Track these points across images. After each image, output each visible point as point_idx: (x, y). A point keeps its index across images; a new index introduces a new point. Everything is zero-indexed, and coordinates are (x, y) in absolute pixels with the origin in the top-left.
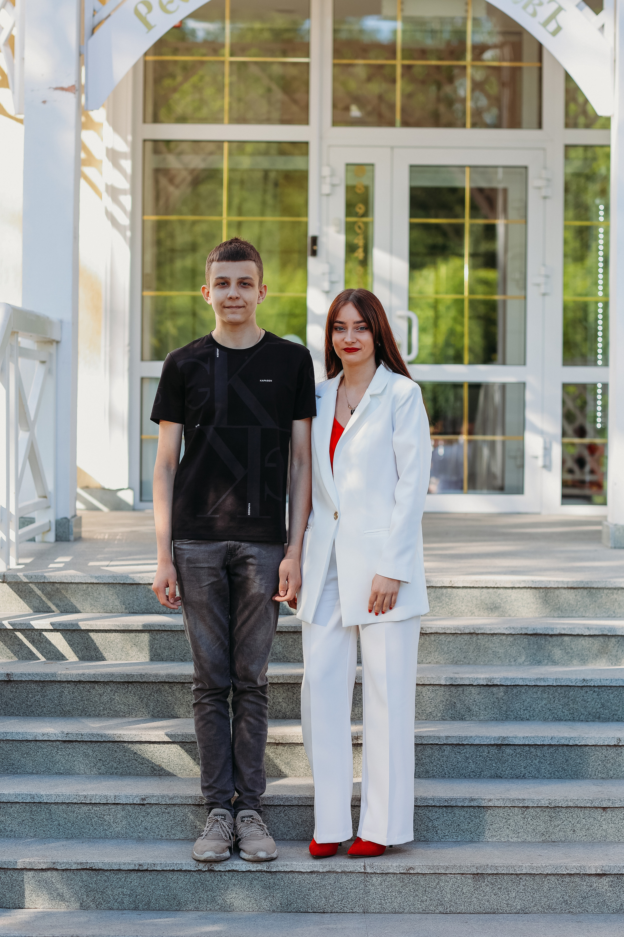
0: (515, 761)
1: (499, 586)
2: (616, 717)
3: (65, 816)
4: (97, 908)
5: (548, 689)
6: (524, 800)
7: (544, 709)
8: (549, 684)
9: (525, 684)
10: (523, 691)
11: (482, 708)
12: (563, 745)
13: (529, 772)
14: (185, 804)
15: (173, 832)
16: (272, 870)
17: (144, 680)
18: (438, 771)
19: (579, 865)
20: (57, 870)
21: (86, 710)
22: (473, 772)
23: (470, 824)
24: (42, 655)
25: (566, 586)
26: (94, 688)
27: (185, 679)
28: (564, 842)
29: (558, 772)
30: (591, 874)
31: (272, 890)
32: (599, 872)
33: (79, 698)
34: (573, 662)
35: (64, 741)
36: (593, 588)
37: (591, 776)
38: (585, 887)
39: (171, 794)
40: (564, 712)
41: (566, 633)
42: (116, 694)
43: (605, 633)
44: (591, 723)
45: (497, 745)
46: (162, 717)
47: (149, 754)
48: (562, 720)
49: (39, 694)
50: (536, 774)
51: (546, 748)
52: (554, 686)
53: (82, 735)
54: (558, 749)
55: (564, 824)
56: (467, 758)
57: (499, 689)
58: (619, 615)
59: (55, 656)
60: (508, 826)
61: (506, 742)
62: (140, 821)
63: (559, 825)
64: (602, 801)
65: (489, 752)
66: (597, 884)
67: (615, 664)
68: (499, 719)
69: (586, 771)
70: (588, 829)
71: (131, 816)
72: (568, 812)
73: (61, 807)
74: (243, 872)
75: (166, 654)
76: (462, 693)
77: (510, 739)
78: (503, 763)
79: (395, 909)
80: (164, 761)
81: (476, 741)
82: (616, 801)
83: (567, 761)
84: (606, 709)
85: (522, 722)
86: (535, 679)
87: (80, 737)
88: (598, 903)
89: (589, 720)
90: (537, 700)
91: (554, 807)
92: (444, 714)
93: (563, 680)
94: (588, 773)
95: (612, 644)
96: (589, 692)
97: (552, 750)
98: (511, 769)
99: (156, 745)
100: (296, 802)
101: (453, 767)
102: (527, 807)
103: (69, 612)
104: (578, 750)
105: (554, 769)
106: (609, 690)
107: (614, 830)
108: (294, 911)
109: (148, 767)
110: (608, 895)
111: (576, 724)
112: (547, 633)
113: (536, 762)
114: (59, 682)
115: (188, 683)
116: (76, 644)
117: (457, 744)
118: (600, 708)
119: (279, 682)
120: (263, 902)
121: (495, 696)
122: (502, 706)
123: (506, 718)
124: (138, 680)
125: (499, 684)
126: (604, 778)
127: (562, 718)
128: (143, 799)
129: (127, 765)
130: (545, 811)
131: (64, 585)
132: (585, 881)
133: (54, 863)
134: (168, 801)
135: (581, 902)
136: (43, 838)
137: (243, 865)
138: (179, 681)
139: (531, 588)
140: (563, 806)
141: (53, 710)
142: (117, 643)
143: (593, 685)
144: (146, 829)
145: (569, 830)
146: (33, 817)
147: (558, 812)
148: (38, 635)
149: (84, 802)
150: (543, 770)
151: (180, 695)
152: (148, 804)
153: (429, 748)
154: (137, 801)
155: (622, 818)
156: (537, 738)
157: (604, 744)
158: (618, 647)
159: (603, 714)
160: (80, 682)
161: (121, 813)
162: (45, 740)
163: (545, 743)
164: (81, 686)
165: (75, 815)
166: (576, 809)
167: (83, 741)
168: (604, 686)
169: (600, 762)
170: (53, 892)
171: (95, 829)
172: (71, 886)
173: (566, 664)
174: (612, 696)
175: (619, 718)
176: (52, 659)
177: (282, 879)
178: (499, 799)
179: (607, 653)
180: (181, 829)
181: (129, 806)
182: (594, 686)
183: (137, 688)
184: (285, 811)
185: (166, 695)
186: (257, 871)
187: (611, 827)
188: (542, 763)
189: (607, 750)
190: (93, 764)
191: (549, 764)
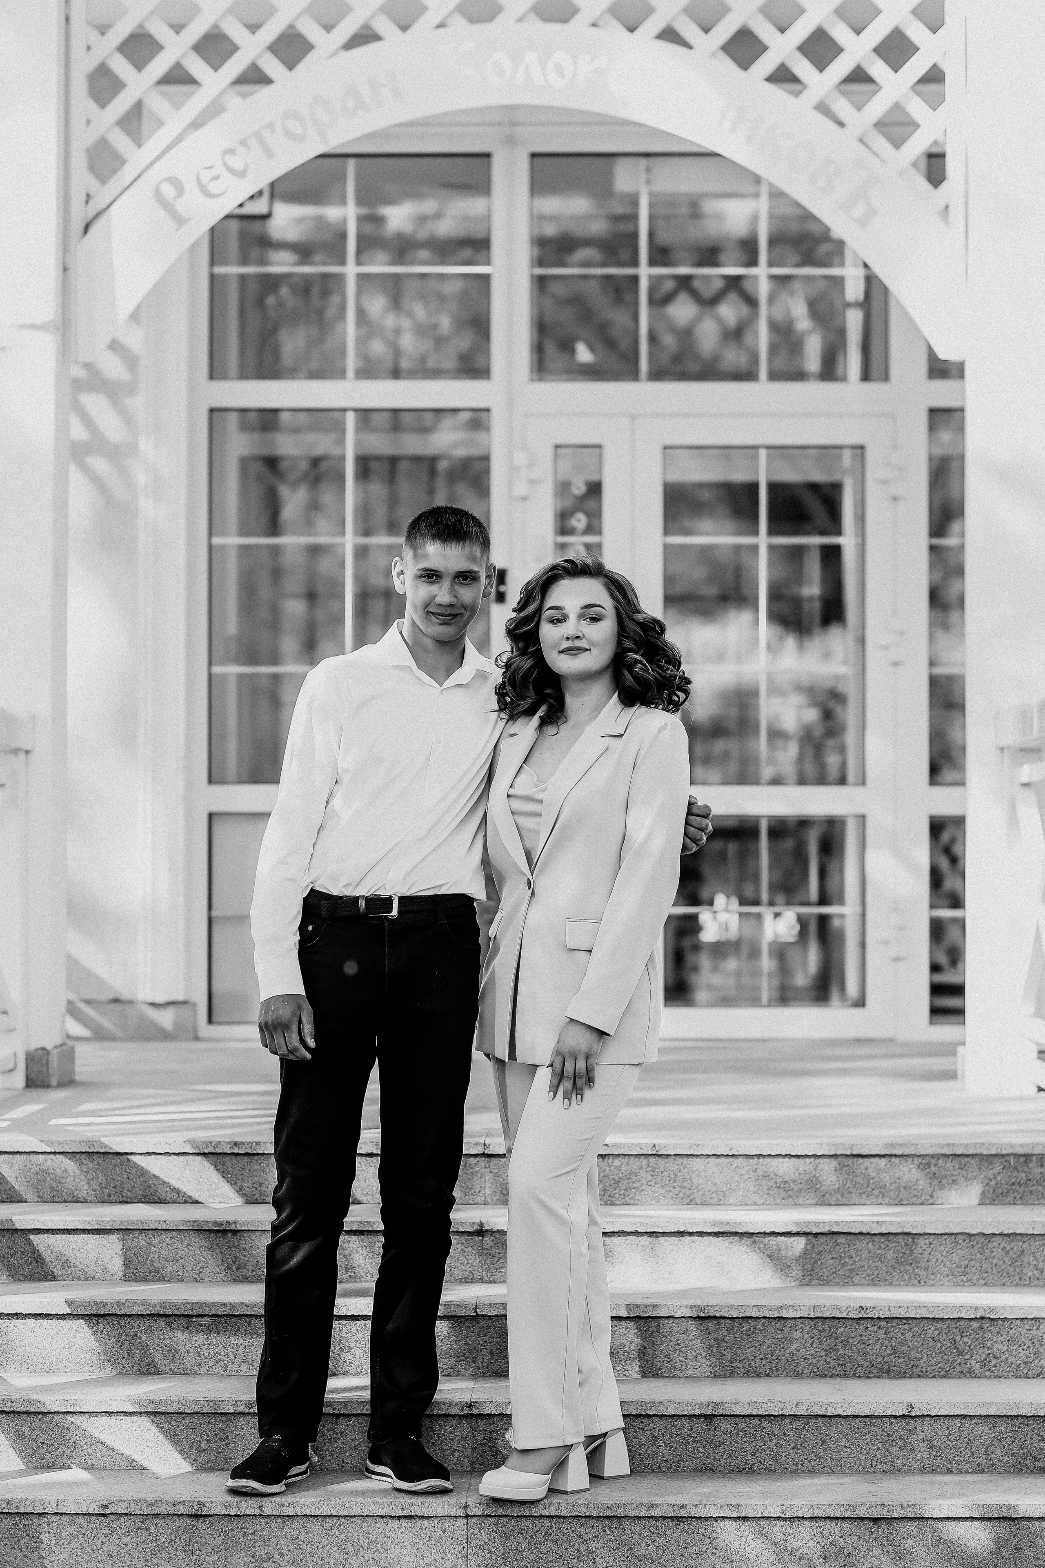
0: (737, 1442)
1: (736, 1153)
2: (917, 1371)
5: (802, 1323)
6: (739, 1505)
7: (795, 1357)
8: (802, 1315)
9: (762, 1315)
10: (759, 1326)
11: (690, 1355)
12: (817, 1416)
13: (760, 1462)
14: (174, 1515)
15: (155, 1561)
17: (123, 1312)
22: (665, 1461)
23: (650, 1548)
25: (849, 1154)
26: (41, 1325)
29: (809, 1462)
33: (17, 1341)
34: (853, 1280)
36: (895, 1155)
37: (864, 1468)
39: (150, 1498)
40: (828, 1363)
41: (841, 1231)
42: (78, 1335)
43: (906, 1230)
44: (873, 1381)
45: (706, 1416)
46: (154, 1374)
48: (826, 1375)
50: (771, 1465)
51: (787, 1421)
52: (811, 1318)
53: (12, 1402)
54: (808, 1423)
55: (809, 1547)
56: (656, 1438)
57: (719, 1324)
60: (714, 1551)
61: (721, 1412)
62: (99, 1543)
63: (800, 1548)
64: (870, 1508)
65: (692, 1429)
67: (925, 1282)
68: (720, 1375)
69: (855, 1459)
70: (849, 1555)
71: (84, 1534)
72: (814, 1526)
75: (169, 1269)
76: (657, 1331)
77: (727, 1405)
78: (716, 1447)
80: (149, 1444)
81: (669, 1409)
82: (894, 1508)
83: (824, 1442)
84: (899, 1357)
85: (758, 1379)
86: (778, 1307)
89: (871, 1375)
90: (783, 1342)
91: (790, 1518)
92: (626, 1367)
93: (825, 1309)
94: (861, 1463)
95: (918, 1249)
96: (870, 1329)
97: (797, 1424)
98: (730, 1456)
99: (135, 1418)
100: (358, 1511)
102: (745, 1518)
103: (14, 1202)
104: (841, 1425)
105: (803, 1457)
106: (905, 1324)
111: (848, 1382)
112: (808, 1231)
113: (772, 1444)
115: (197, 1316)
116: (20, 1252)
117: (637, 1415)
118: (890, 1355)
121: (713, 1336)
122: (724, 1352)
123: (731, 1373)
124: (114, 1311)
125: (718, 1315)
126: (886, 1472)
127: (825, 1372)
128: (105, 1507)
129: (88, 1453)
130: (776, 1525)
131: (7, 1156)
134: (145, 1510)
138: (182, 1312)
139: (790, 1156)
140: (805, 1516)
142: (88, 1251)
143: (876, 1316)
144: (110, 1556)
145: (816, 1557)
147: (798, 1526)
149: (7, 1510)
150: (784, 1459)
151: (185, 1337)
152: (112, 1514)
154: (94, 1509)
155: (905, 1535)
156: (772, 1405)
157: (885, 1414)
158: (930, 1254)
159: (895, 1366)
161: (68, 1530)
163: (787, 1412)
166: (827, 1521)
167: (14, 1412)
168: (896, 1318)
169: (880, 1445)
171: (25, 1556)
173: (841, 1283)
174: (909, 1335)
175: (922, 1372)
178: (697, 1505)
179: (911, 1264)
180: (167, 1556)
181: (80, 1516)
182: (878, 1318)
183: (113, 1324)
184: (340, 1525)
185: (161, 1337)
187: (888, 1552)
188: (781, 1446)
189: (891, 1423)
190: (30, 1451)
191: (793, 1448)
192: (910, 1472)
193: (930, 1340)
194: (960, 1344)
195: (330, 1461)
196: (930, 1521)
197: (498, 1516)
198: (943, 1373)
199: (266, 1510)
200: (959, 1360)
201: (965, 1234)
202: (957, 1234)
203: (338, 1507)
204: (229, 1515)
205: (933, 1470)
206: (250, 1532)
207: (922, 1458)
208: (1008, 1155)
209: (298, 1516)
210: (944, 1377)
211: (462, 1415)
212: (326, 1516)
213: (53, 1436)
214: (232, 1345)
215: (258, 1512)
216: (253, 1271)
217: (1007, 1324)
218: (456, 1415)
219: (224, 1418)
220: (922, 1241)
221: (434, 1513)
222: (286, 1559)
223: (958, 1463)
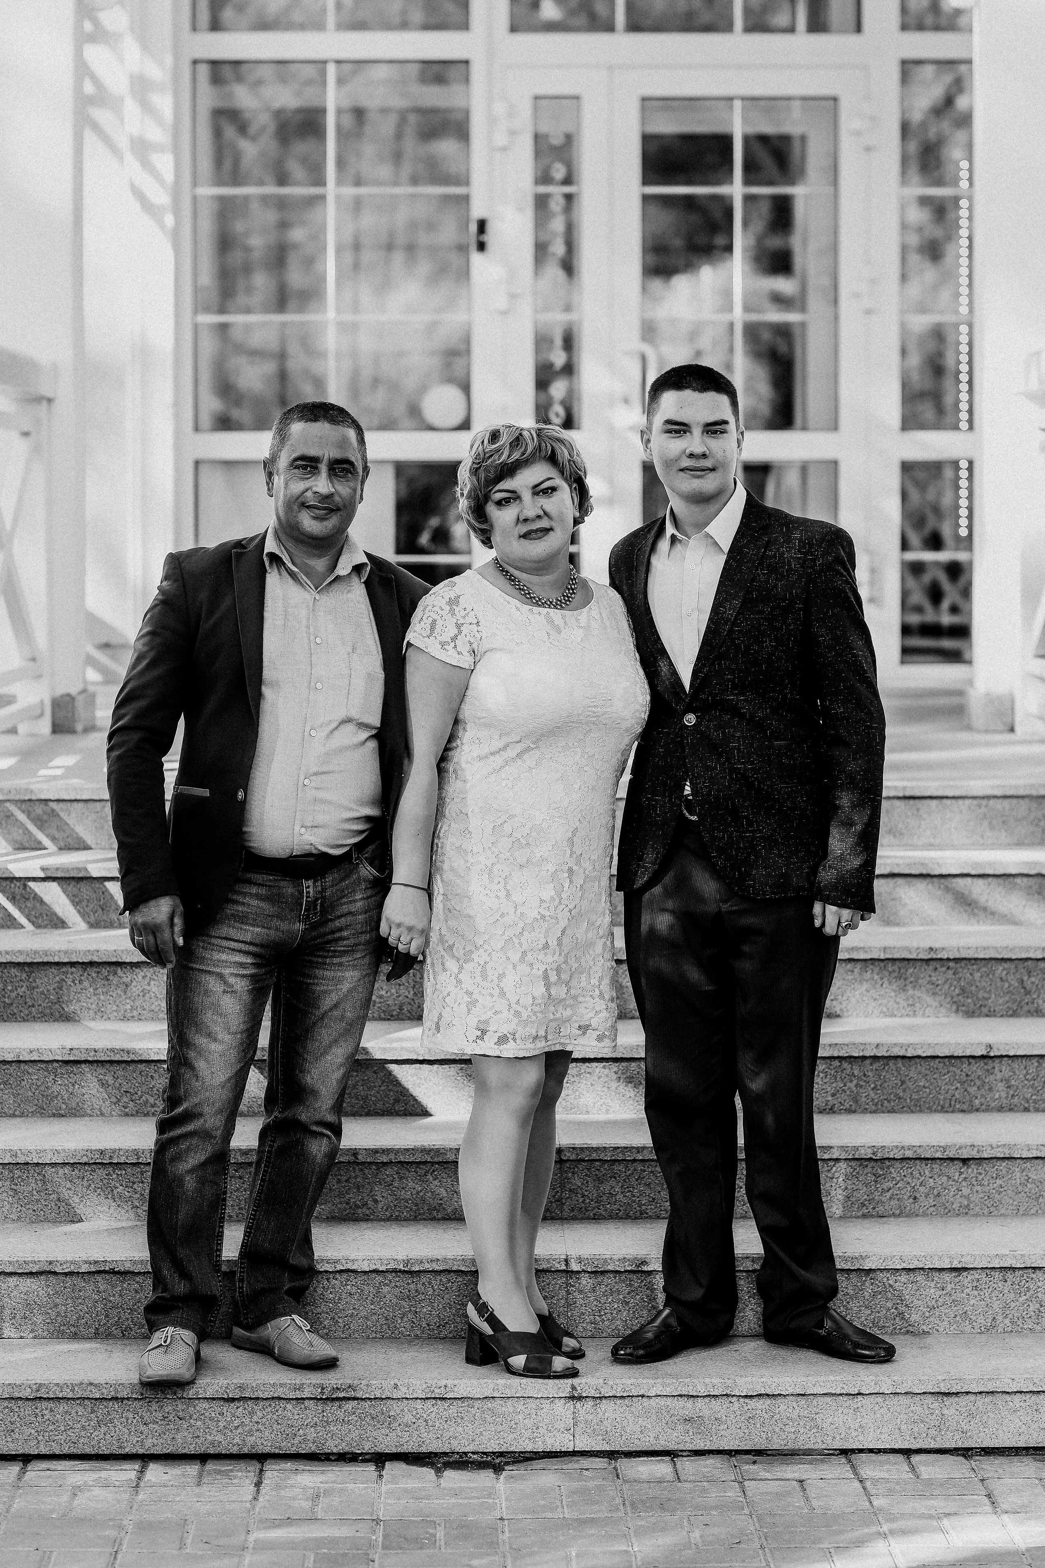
2: (985, 1010)
3: (69, 1185)
4: (124, 1335)
5: (872, 964)
6: (831, 1147)
7: (865, 998)
8: (872, 957)
12: (896, 1058)
13: (841, 1103)
16: (413, 1269)
19: (923, 1254)
20: (55, 1273)
21: (102, 1009)
24: (29, 920)
25: (901, 794)
26: (116, 973)
28: (899, 1216)
29: (889, 1102)
30: (943, 1269)
31: (413, 1303)
32: (956, 1264)
33: (91, 990)
34: (914, 920)
35: (67, 1062)
36: (947, 797)
37: (943, 1107)
38: (932, 1291)
39: (244, 1147)
40: (898, 1003)
41: (902, 871)
42: (152, 982)
43: (965, 871)
44: (944, 1021)
48: (896, 1016)
49: (24, 985)
50: (851, 1105)
51: (868, 1062)
52: (882, 960)
53: (96, 1051)
54: (888, 1064)
55: (899, 1188)
58: (990, 842)
59: (51, 921)
63: (890, 1189)
64: (960, 1148)
66: (953, 1285)
69: (934, 1099)
70: (939, 1195)
72: (904, 1166)
73: (61, 1171)
74: (365, 1272)
79: (619, 1330)
82: (984, 1149)
83: (903, 1082)
84: (967, 997)
87: (92, 1054)
88: (956, 1316)
89: (940, 1015)
90: (854, 984)
91: (881, 1159)
93: (896, 950)
94: (939, 1103)
95: (978, 888)
96: (939, 969)
97: (876, 1065)
103: (72, 849)
104: (921, 1065)
105: (882, 1097)
106: (973, 964)
107: (982, 1195)
108: (451, 1335)
110: (971, 1303)
111: (919, 1022)
113: (852, 1085)
114: (57, 964)
116: (85, 901)
118: (958, 995)
120: (399, 1321)
126: (964, 1111)
127: (896, 1013)
130: (867, 1166)
131: (65, 803)
132: (933, 1280)
133: (51, 1263)
135: (927, 1314)
136: (33, 1222)
137: (365, 1262)
140: (896, 1156)
141: (48, 1011)
143: (945, 957)
145: (906, 1197)
146: (15, 1187)
147: (888, 1167)
148: (22, 887)
149: (100, 1161)
150: (864, 1099)
155: (994, 1175)
157: (964, 1054)
159: (963, 1006)
160: (92, 964)
162: (35, 1061)
163: (867, 1054)
164: (93, 972)
165: (85, 1183)
166: (917, 1162)
167: (97, 1062)
168: (965, 959)
169: (958, 1085)
170: (50, 1311)
171: (118, 1206)
172: (80, 1301)
173: (902, 924)
174: (977, 975)
175: (990, 1011)
176: (45, 927)
177: (430, 1283)
179: (971, 904)
182: (948, 959)
184: (434, 1171)
186: (387, 1271)
187: (977, 1192)
188: (861, 1087)
189: (970, 1064)
190: (114, 1100)
191: (873, 1089)
192: (988, 1109)
193: (998, 980)
194: (1028, 985)
196: (1018, 1161)
197: (592, 1161)
198: (1010, 1012)
199: (360, 1157)
200: (1026, 1000)
201: (1024, 874)
202: (1016, 874)
205: (1011, 1110)
206: (345, 1178)
207: (1000, 1097)
209: (391, 1162)
210: (1011, 1016)
212: (420, 1162)
215: (352, 1159)
222: (380, 1206)
223: (1035, 1102)
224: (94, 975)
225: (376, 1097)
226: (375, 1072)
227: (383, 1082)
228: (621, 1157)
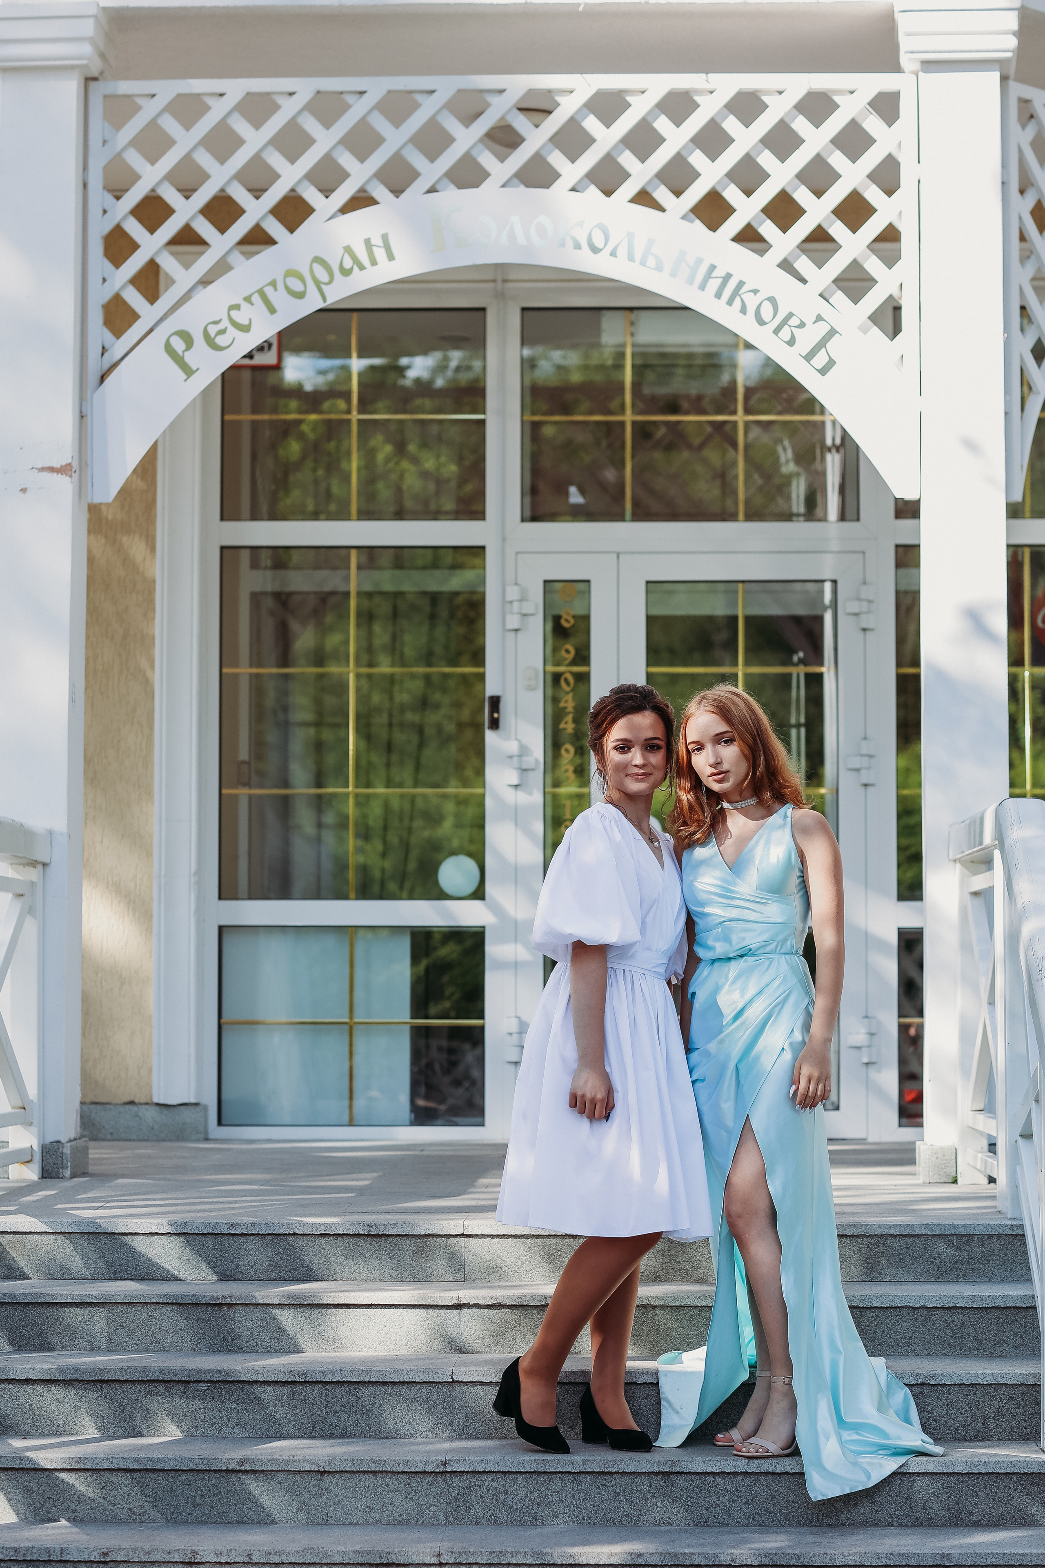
0: (692, 1498)
12: (767, 1473)
13: (714, 1516)
17: (125, 1378)
18: (572, 1515)
21: (37, 1424)
22: (626, 1516)
26: (50, 1390)
27: (189, 1376)
29: (760, 1516)
33: (27, 1405)
37: (811, 1522)
39: (147, 1547)
42: (84, 1399)
47: (125, 1488)
50: (724, 1519)
51: (740, 1478)
56: (618, 1494)
61: (678, 1469)
64: (814, 1556)
65: (651, 1485)
75: (170, 1340)
77: (683, 1463)
80: (148, 1499)
81: (630, 1467)
82: (837, 1557)
83: (773, 1497)
87: (17, 1462)
94: (807, 1517)
97: (748, 1481)
98: (687, 1511)
99: (134, 1475)
101: (595, 1509)
104: (790, 1481)
105: (753, 1511)
109: (123, 1508)
113: (725, 1500)
115: (194, 1382)
119: (335, 1380)
124: (116, 1377)
126: (831, 1525)
128: (105, 1554)
129: (91, 1507)
134: (143, 1557)
138: (181, 1378)
142: (94, 1323)
149: (15, 1558)
150: (736, 1513)
151: (182, 1401)
152: (112, 1561)
153: (558, 1479)
154: (95, 1556)
160: (27, 1381)
164: (28, 1388)
167: (23, 1469)
178: (654, 1553)
181: (83, 1564)
183: (116, 1389)
185: (161, 1401)
188: (734, 1501)
190: (38, 1505)
191: (745, 1503)
195: (315, 1515)
197: (469, 1564)
199: (254, 1558)
201: (909, 1307)
202: (902, 1307)
203: (321, 1555)
204: (220, 1563)
205: (875, 1525)
208: (951, 1235)
209: (283, 1563)
211: (438, 1473)
213: (59, 1491)
214: (226, 1409)
215: (247, 1560)
216: (248, 1342)
217: (945, 1390)
218: (432, 1472)
219: (217, 1475)
220: (869, 1314)
221: (410, 1561)
223: (898, 1517)
224: (30, 1392)
225: (281, 1506)
226: (280, 1483)
227: (288, 1491)
228: (496, 1561)
